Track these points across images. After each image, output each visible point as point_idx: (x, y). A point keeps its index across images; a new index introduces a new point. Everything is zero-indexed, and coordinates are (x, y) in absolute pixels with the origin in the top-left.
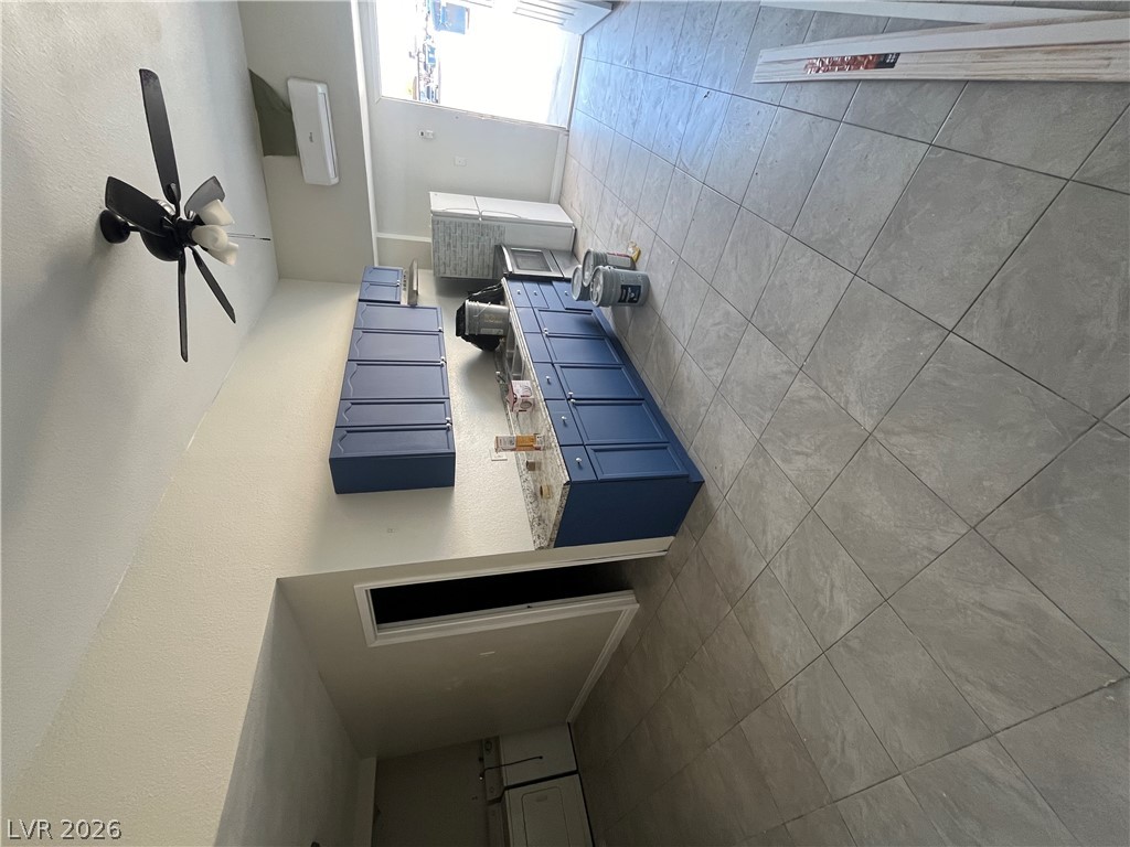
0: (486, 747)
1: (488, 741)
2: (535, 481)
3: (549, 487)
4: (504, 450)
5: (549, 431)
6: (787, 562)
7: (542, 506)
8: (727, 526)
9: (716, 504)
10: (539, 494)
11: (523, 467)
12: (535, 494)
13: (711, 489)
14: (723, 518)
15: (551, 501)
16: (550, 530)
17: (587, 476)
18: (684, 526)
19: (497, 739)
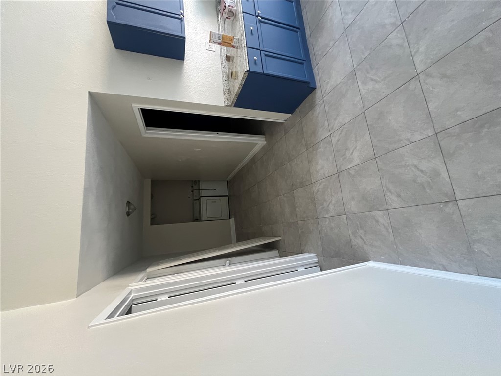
0: (195, 183)
1: (195, 181)
2: (229, 68)
3: (237, 73)
4: (215, 42)
5: (242, 35)
6: (339, 135)
7: (231, 84)
8: (319, 114)
9: (317, 101)
10: (231, 76)
11: (224, 58)
12: (228, 76)
13: (318, 93)
14: (318, 109)
15: (236, 81)
16: (233, 97)
17: (258, 69)
18: (298, 110)
19: (199, 181)
